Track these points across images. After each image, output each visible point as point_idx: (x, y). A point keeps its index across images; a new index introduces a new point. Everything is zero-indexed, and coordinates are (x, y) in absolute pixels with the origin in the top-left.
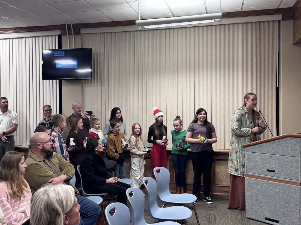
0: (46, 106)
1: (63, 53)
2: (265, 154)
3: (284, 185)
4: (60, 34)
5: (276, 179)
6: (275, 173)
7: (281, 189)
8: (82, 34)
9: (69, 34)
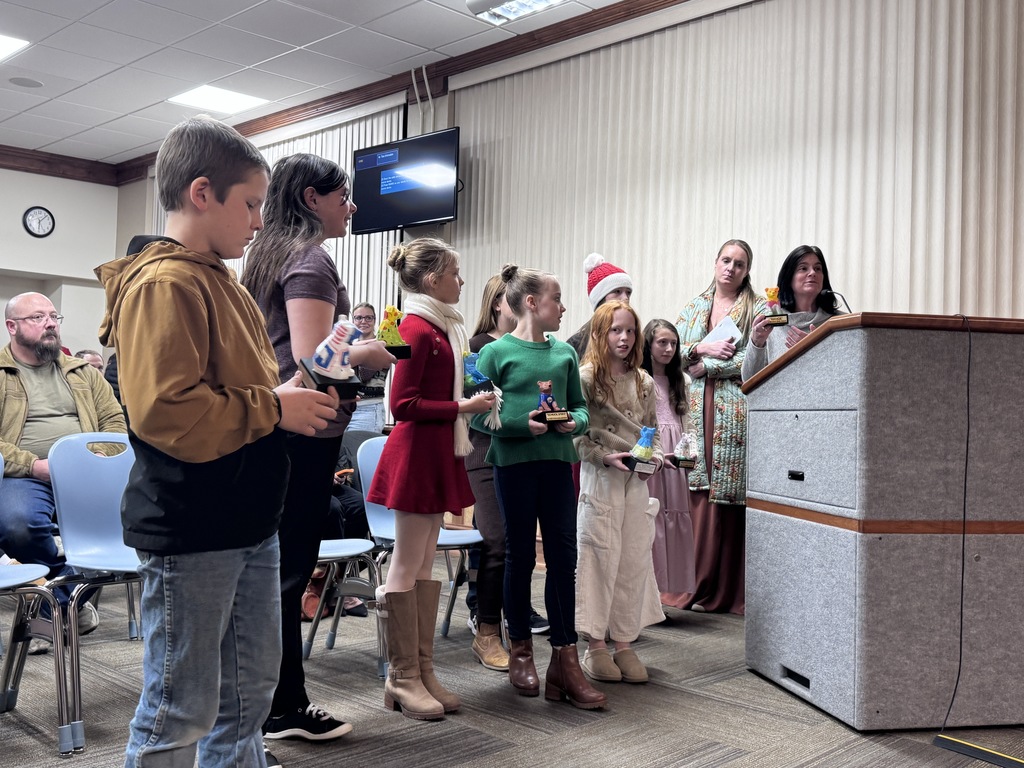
0: (359, 307)
1: (394, 154)
2: (785, 413)
3: (822, 531)
4: (404, 101)
5: (806, 507)
6: (804, 483)
7: (815, 548)
8: (454, 91)
9: (421, 98)
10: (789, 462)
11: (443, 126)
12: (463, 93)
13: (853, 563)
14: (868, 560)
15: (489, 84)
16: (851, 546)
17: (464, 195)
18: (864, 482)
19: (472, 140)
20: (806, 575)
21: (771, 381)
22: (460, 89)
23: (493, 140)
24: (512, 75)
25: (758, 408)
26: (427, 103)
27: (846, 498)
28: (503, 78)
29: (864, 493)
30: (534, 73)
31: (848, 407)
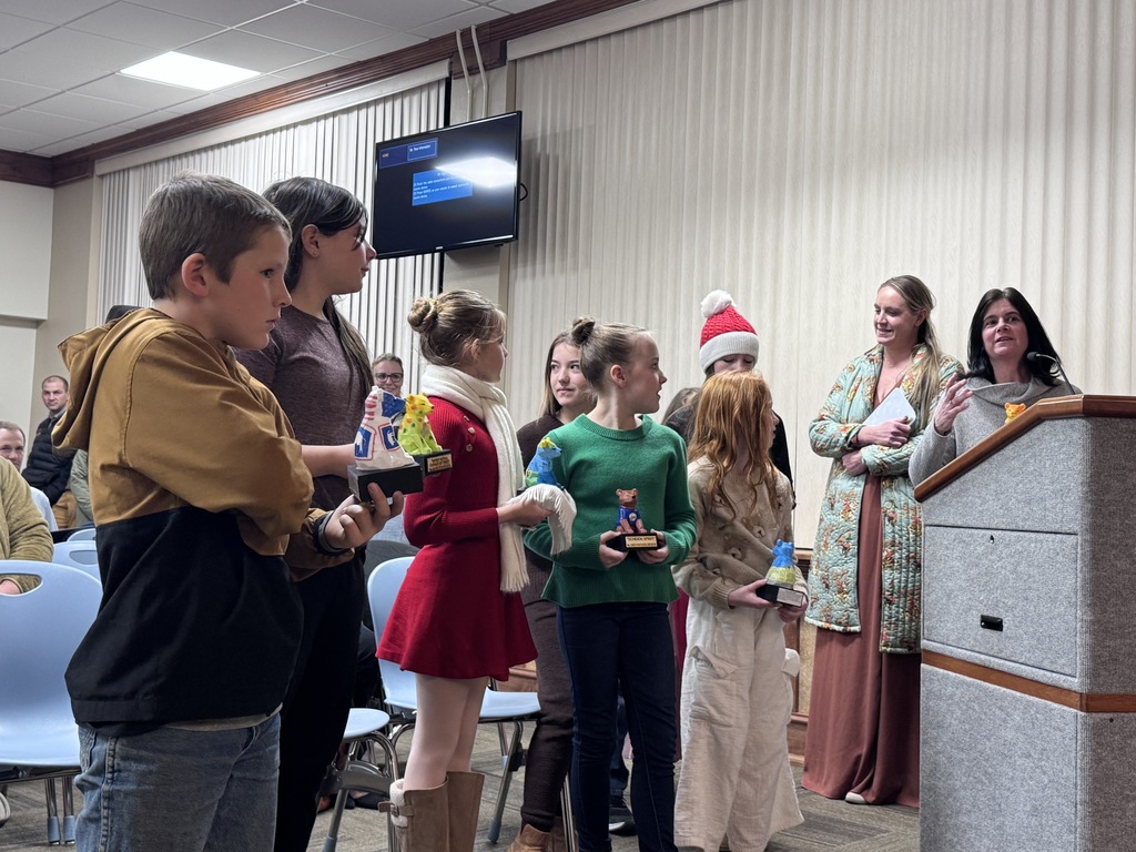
0: (382, 360)
1: (432, 145)
2: (976, 531)
3: (1029, 705)
4: (445, 74)
5: (1006, 670)
6: (1003, 634)
7: (1018, 729)
8: (515, 61)
9: (469, 69)
10: (981, 602)
11: (499, 110)
12: (527, 63)
13: (1073, 755)
14: (1094, 751)
15: (564, 52)
16: (1070, 730)
17: (527, 205)
18: (1088, 638)
19: (540, 129)
20: (1005, 768)
21: (956, 485)
22: (523, 59)
23: (568, 129)
24: (596, 39)
25: (937, 522)
26: (477, 77)
27: (1063, 661)
28: (583, 43)
29: (1088, 654)
30: (627, 36)
31: (1065, 529)
